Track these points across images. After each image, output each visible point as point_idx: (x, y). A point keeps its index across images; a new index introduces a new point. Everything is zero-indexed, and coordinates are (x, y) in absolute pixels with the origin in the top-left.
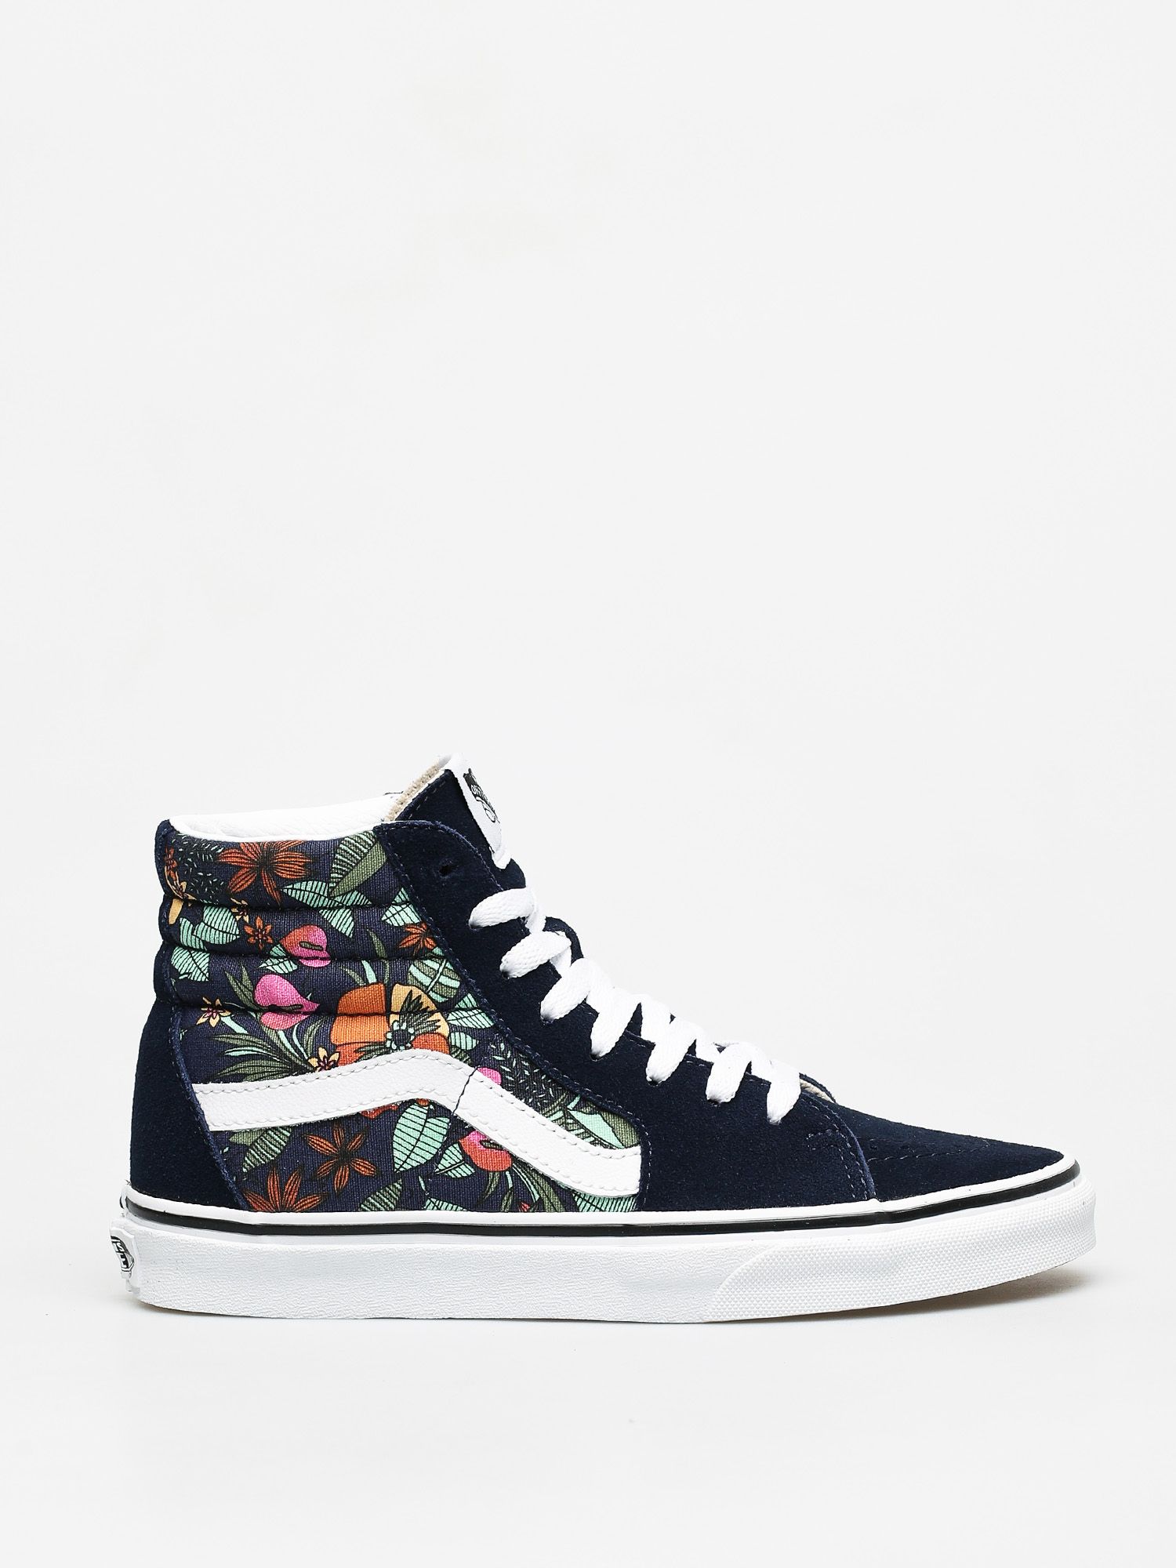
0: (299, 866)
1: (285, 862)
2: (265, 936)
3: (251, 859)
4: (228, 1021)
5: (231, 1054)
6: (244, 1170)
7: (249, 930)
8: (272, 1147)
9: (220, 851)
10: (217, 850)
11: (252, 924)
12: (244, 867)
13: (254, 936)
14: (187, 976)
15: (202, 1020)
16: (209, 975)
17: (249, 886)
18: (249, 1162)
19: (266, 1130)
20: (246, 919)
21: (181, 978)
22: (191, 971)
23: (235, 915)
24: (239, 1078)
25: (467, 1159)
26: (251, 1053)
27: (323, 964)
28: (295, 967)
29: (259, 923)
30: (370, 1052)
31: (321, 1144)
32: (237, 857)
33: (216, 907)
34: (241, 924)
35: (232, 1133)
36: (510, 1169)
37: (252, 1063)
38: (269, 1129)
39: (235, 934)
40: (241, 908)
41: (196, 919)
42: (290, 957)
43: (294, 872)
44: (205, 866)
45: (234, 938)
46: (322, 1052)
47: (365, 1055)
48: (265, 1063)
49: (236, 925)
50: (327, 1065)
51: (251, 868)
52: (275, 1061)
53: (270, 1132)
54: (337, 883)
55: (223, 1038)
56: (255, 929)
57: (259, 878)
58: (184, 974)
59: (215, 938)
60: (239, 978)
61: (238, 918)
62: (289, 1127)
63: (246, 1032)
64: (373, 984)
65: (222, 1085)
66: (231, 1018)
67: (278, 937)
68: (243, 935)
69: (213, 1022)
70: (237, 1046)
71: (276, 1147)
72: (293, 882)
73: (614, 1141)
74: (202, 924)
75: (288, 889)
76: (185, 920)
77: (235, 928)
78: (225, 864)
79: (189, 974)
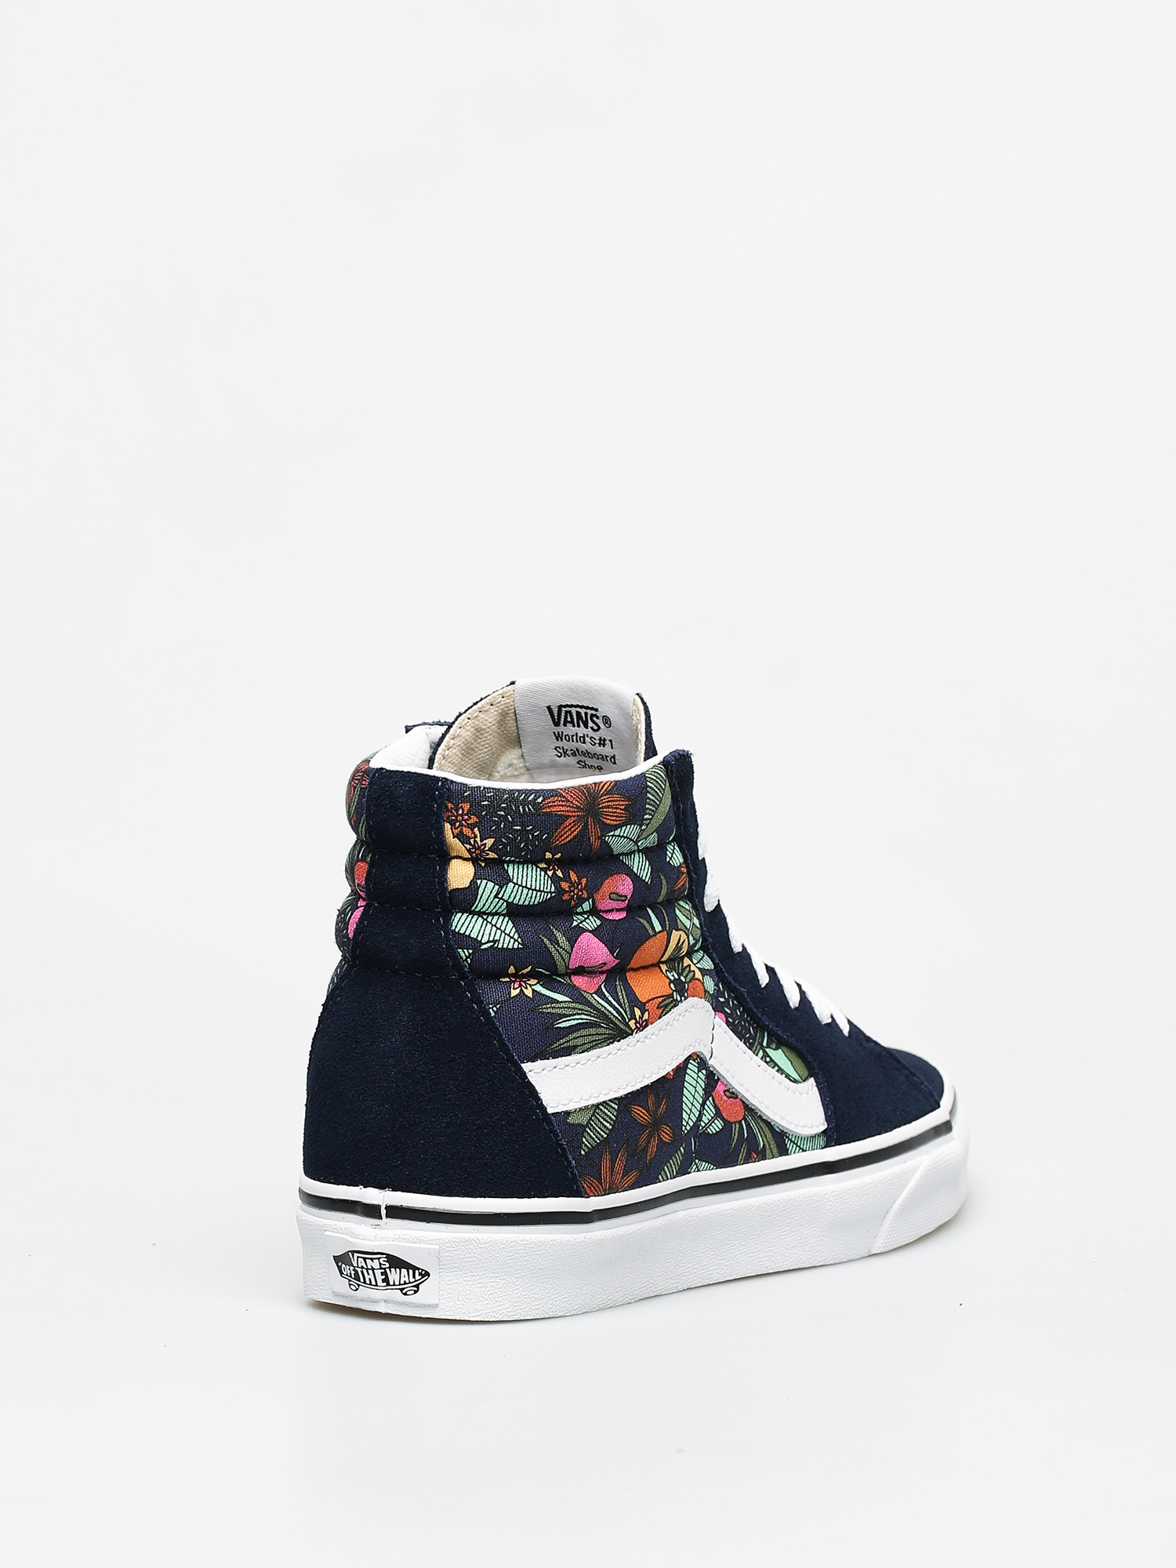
0: (621, 809)
1: (608, 807)
2: (581, 891)
3: (578, 807)
4: (538, 988)
5: (558, 1025)
6: (583, 1153)
7: (565, 885)
8: (604, 1122)
9: (540, 800)
10: (535, 799)
11: (567, 878)
12: (571, 816)
13: (571, 891)
14: (492, 944)
15: (514, 993)
16: (522, 940)
17: (574, 837)
18: (586, 1143)
19: (597, 1106)
20: (559, 873)
21: (483, 947)
22: (497, 938)
23: (545, 870)
24: (568, 1051)
25: (718, 1114)
26: (582, 1021)
27: (623, 915)
28: (599, 922)
29: (573, 877)
30: (666, 1006)
31: (640, 1113)
32: (562, 806)
33: (519, 863)
34: (555, 879)
35: (567, 1113)
36: (744, 1119)
37: (584, 1032)
38: (600, 1104)
39: (550, 892)
40: (548, 862)
41: (503, 880)
42: (594, 912)
43: (617, 816)
44: (523, 819)
45: (549, 896)
46: (638, 1012)
47: (664, 1010)
48: (592, 1031)
49: (550, 882)
50: (642, 1026)
51: (578, 816)
52: (603, 1027)
53: (601, 1107)
54: (647, 825)
55: (548, 1009)
56: (572, 884)
57: (586, 825)
58: (488, 942)
59: (523, 898)
60: (555, 942)
61: (550, 873)
62: (615, 1098)
63: (568, 999)
64: (660, 932)
65: (552, 1062)
66: (541, 985)
67: (593, 890)
68: (560, 891)
69: (529, 992)
70: (565, 1016)
71: (607, 1121)
72: (616, 827)
73: (797, 1077)
74: (511, 885)
75: (609, 836)
76: (484, 882)
77: (549, 885)
78: (549, 814)
79: (494, 941)
